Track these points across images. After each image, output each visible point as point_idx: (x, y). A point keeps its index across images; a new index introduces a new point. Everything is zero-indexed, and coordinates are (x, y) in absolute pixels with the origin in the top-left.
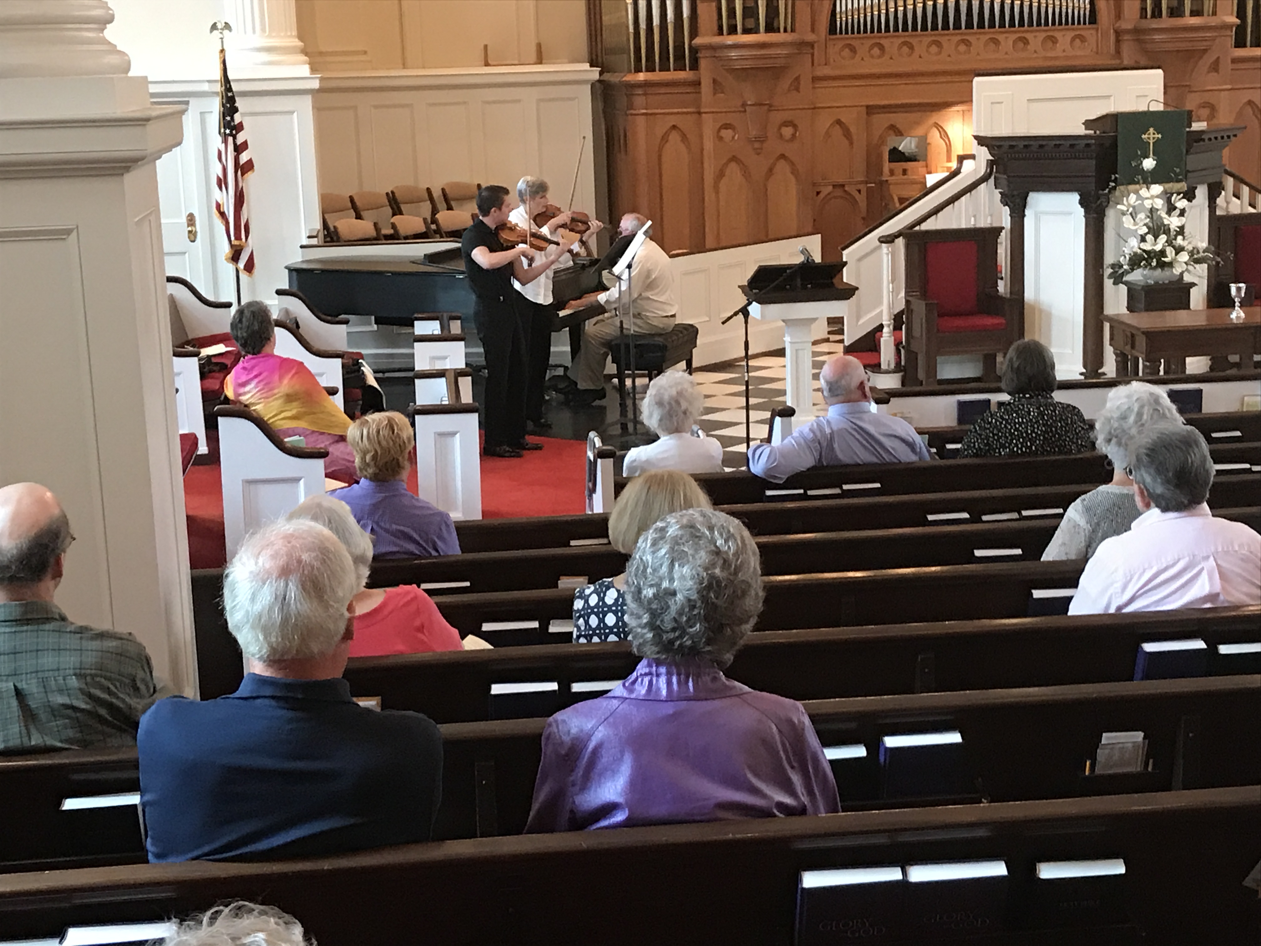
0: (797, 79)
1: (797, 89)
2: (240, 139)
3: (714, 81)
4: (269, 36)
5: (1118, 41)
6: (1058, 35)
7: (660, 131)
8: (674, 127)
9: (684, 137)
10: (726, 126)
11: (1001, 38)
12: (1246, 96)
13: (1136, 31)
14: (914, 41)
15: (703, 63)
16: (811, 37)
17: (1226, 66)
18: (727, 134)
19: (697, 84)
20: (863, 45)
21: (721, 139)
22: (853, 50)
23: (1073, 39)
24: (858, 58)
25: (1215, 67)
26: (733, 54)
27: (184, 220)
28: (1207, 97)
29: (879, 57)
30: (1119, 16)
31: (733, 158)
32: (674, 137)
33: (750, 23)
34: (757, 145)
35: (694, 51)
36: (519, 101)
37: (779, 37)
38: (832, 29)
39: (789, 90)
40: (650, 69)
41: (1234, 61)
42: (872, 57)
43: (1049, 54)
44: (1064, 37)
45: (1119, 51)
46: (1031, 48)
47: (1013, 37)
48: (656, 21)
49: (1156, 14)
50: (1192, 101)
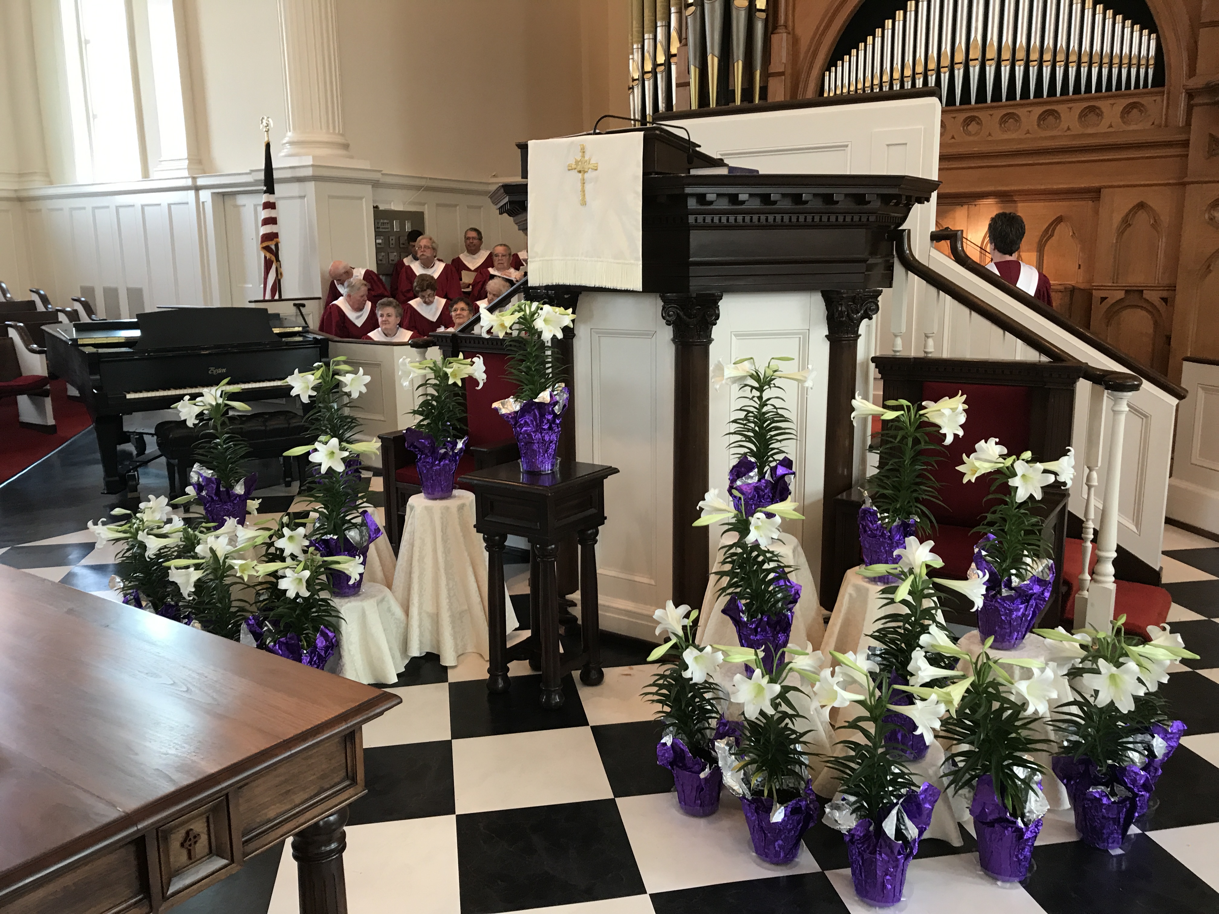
5: (1189, 108)
6: (1104, 105)
11: (1021, 112)
23: (1125, 111)
30: (1192, 71)
43: (1090, 131)
44: (1112, 109)
45: (1188, 123)
46: (1064, 125)
47: (1039, 110)
48: (649, 110)
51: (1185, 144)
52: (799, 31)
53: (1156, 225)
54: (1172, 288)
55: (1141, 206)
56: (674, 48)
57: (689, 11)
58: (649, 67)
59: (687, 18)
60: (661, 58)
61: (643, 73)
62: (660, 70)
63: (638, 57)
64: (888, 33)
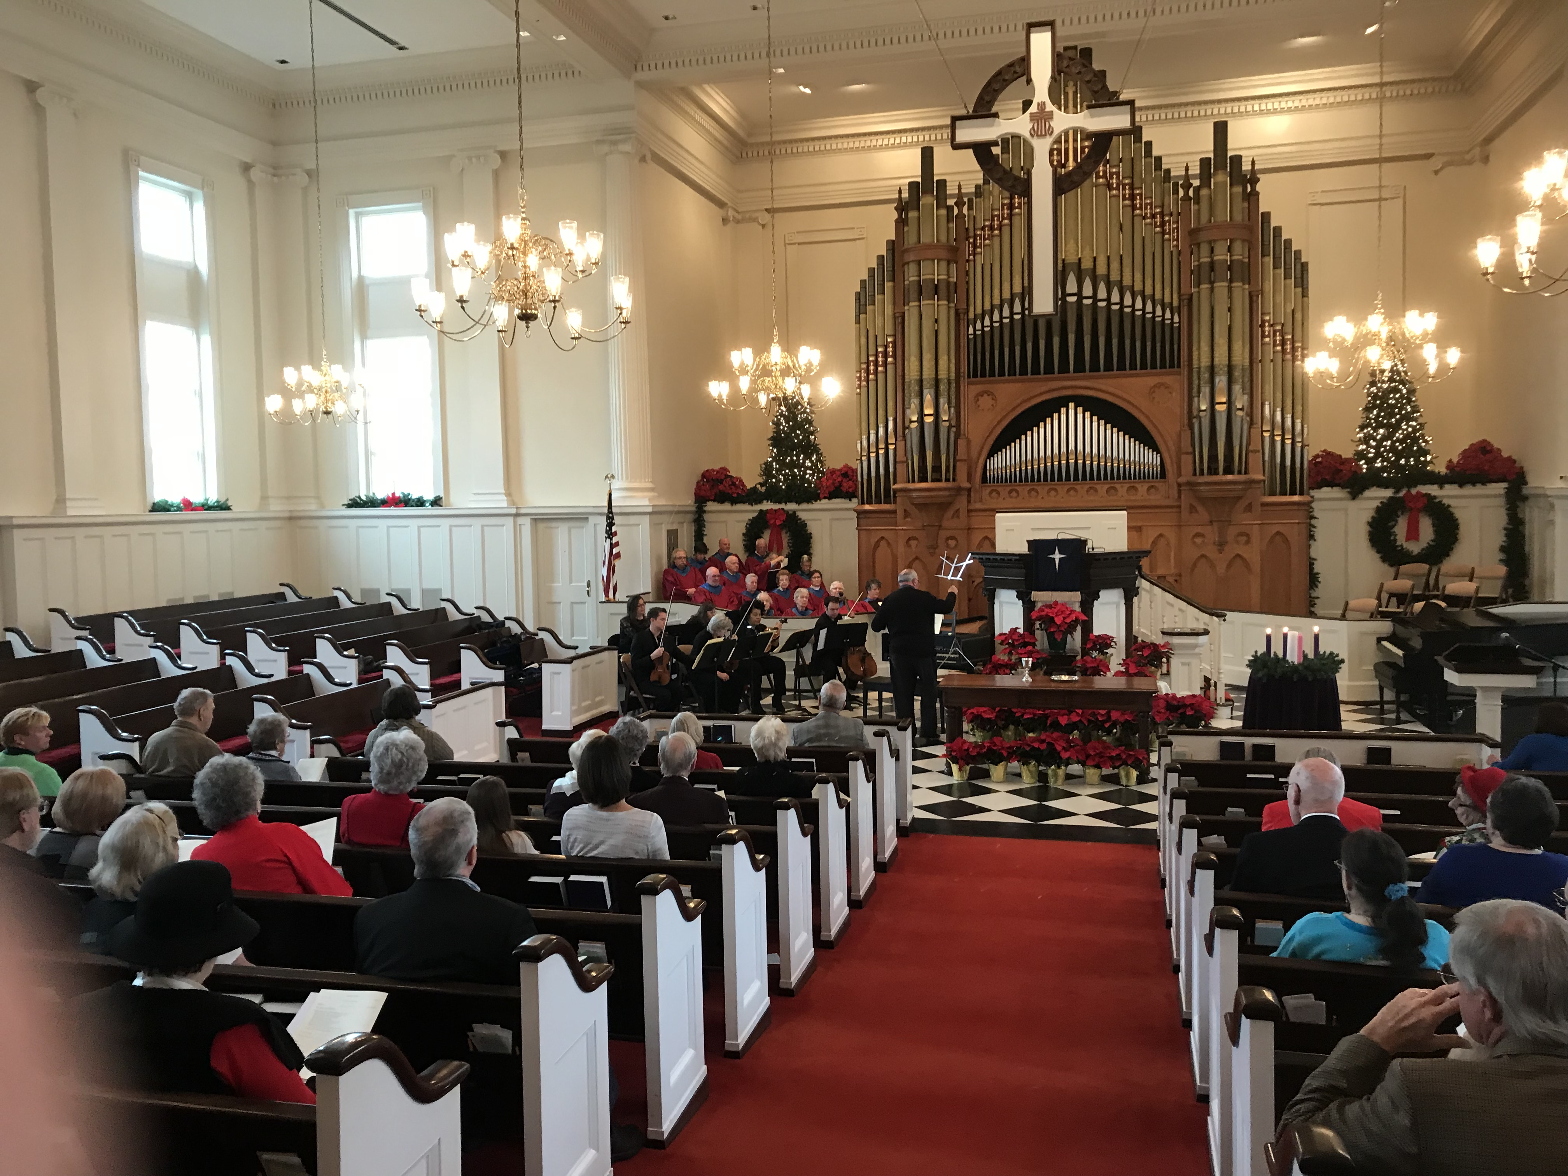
0: (958, 511)
1: (958, 517)
2: (614, 540)
3: (905, 510)
4: (630, 482)
5: (1179, 492)
6: (1138, 485)
7: (874, 541)
8: (882, 538)
9: (889, 544)
10: (915, 538)
12: (1275, 529)
13: (1189, 484)
14: (1039, 488)
15: (899, 499)
16: (967, 485)
17: (1257, 508)
18: (913, 543)
19: (896, 512)
20: (1004, 490)
21: (909, 546)
22: (998, 493)
23: (1148, 490)
24: (1001, 499)
25: (1249, 508)
26: (914, 494)
27: (586, 584)
28: (1244, 529)
29: (1016, 498)
30: (1180, 474)
31: (917, 558)
32: (883, 543)
33: (937, 476)
34: (932, 551)
35: (895, 491)
36: (820, 520)
37: (942, 484)
38: (984, 479)
39: (953, 517)
40: (869, 503)
41: (1264, 505)
42: (1011, 497)
43: (1133, 498)
44: (1142, 488)
45: (1180, 497)
46: (1120, 494)
47: (1106, 487)
48: (873, 474)
49: (1202, 473)
50: (1232, 531)
51: (1179, 507)
52: (971, 438)
53: (1168, 544)
54: (1180, 575)
55: (1161, 535)
56: (892, 440)
57: (914, 425)
58: (873, 449)
59: (908, 427)
60: (882, 445)
61: (869, 452)
62: (881, 452)
63: (865, 443)
64: (1023, 442)
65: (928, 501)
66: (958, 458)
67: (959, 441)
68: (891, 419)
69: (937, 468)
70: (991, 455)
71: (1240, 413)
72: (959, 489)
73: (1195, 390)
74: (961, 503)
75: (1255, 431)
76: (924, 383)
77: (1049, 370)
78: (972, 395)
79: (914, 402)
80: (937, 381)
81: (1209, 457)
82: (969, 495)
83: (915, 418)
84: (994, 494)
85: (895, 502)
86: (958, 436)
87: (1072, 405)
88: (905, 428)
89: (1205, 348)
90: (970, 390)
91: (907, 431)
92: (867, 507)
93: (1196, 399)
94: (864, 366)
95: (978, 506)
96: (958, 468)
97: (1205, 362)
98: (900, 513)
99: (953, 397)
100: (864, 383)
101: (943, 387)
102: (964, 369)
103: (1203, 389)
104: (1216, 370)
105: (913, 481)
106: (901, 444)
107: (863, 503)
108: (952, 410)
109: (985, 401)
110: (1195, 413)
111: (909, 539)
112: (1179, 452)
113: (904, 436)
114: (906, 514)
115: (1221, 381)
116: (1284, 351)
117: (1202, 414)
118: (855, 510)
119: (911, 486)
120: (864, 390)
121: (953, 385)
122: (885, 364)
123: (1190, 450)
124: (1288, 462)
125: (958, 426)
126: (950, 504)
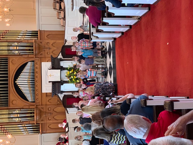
5: (37, 57)
7: (49, 129)
8: (48, 127)
9: (50, 125)
10: (48, 118)
12: (46, 37)
13: (35, 55)
14: (36, 89)
15: (39, 123)
16: (35, 106)
17: (41, 41)
19: (42, 123)
20: (37, 97)
22: (37, 99)
23: (37, 64)
24: (39, 98)
26: (37, 119)
28: (46, 44)
30: (33, 57)
31: (53, 118)
34: (51, 114)
35: (37, 124)
37: (35, 112)
38: (34, 102)
39: (43, 109)
41: (40, 40)
44: (36, 66)
45: (39, 57)
47: (36, 74)
48: (32, 130)
49: (33, 52)
50: (46, 46)
51: (41, 57)
56: (23, 125)
57: (20, 119)
58: (26, 130)
59: (20, 121)
60: (25, 128)
61: (27, 131)
62: (26, 128)
63: (24, 132)
64: (25, 93)
65: (39, 115)
66: (28, 108)
67: (24, 108)
68: (18, 126)
69: (31, 113)
70: (28, 101)
71: (19, 44)
72: (36, 107)
73: (13, 54)
74: (40, 107)
75: (23, 41)
76: (9, 117)
77: (7, 87)
78: (13, 106)
79: (14, 119)
80: (9, 114)
81: (29, 51)
82: (38, 105)
83: (18, 119)
84: (38, 100)
85: (39, 124)
86: (23, 108)
87: (16, 82)
88: (20, 122)
89: (3, 52)
90: (11, 106)
91: (21, 121)
92: (40, 131)
93: (15, 54)
94: (4, 133)
95: (40, 103)
96: (31, 108)
97: (7, 52)
98: (42, 122)
99: (13, 110)
100: (9, 133)
101: (10, 113)
102: (6, 108)
103: (13, 52)
104: (8, 49)
105: (34, 119)
106: (25, 123)
107: (39, 132)
108: (16, 110)
109: (14, 102)
110: (19, 54)
111: (49, 120)
112: (28, 58)
113: (22, 122)
114: (42, 120)
115: (11, 48)
116: (5, 35)
117: (19, 52)
118: (41, 134)
119: (35, 119)
120: (11, 133)
121: (10, 110)
122: (4, 128)
123: (27, 55)
124: (31, 34)
125: (20, 108)
126: (40, 110)
